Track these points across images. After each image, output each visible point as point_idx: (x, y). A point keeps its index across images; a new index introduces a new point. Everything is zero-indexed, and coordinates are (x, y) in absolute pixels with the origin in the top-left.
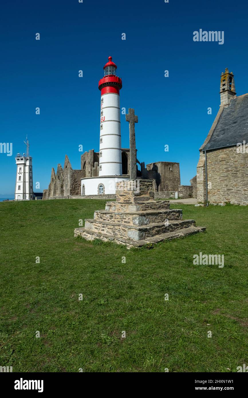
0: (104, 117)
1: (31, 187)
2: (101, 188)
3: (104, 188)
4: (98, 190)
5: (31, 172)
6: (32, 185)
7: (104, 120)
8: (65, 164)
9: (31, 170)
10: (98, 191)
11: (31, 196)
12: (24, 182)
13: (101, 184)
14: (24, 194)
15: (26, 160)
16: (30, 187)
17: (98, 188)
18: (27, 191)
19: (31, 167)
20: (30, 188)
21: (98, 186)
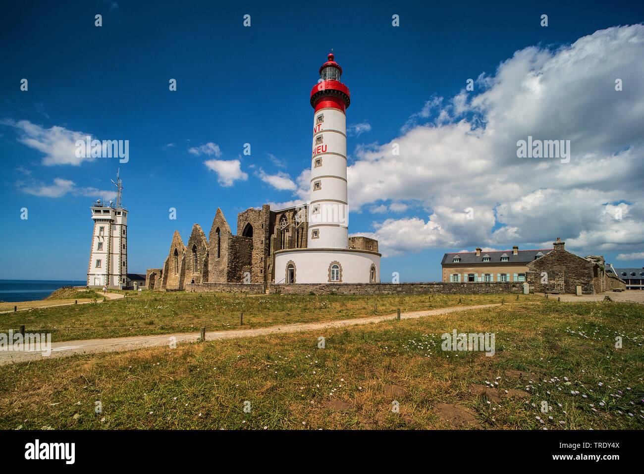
0: (326, 145)
1: (123, 264)
2: (335, 270)
3: (341, 270)
4: (330, 273)
5: (125, 236)
6: (126, 261)
7: (324, 150)
8: (214, 224)
9: (124, 234)
10: (329, 275)
11: (124, 279)
12: (110, 253)
13: (335, 262)
14: (109, 275)
15: (116, 215)
16: (121, 263)
17: (329, 270)
18: (116, 270)
19: (124, 228)
20: (121, 265)
21: (330, 267)
